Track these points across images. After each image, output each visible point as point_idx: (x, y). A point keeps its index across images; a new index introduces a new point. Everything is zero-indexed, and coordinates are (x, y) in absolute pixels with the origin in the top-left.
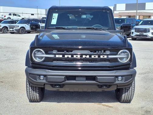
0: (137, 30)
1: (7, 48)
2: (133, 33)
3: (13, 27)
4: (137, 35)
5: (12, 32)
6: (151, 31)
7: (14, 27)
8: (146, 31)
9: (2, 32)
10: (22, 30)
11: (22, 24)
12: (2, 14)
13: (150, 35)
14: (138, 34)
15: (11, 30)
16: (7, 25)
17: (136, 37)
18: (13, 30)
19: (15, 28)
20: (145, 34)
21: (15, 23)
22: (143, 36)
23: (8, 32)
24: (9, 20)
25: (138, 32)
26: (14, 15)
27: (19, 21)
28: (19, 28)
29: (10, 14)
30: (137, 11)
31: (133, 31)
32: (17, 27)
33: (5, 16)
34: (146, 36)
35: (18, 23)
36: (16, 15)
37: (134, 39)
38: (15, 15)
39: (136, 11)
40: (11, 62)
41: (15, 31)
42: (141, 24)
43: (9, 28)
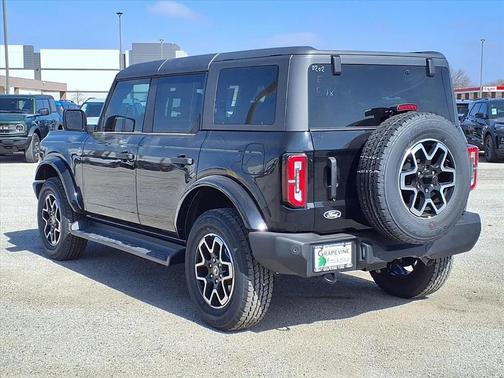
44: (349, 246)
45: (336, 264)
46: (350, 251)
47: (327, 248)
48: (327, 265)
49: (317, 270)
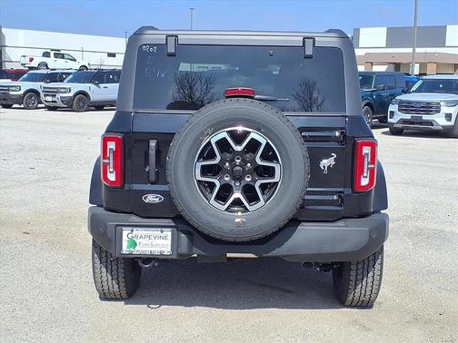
0: (405, 107)
1: (36, 149)
2: (392, 113)
3: (53, 93)
4: (405, 121)
5: (52, 105)
6: (445, 110)
7: (57, 91)
8: (430, 108)
9: (22, 106)
10: (80, 100)
11: (80, 82)
12: (23, 52)
13: (440, 121)
14: (408, 116)
15: (49, 99)
16: (37, 86)
17: (400, 126)
18: (54, 99)
19: (59, 96)
20: (425, 117)
21: (62, 81)
22: (420, 123)
23: (39, 105)
24: (44, 71)
25: (407, 111)
26: (57, 56)
27: (71, 76)
28: (71, 94)
29: (46, 55)
30: (414, 50)
31: (393, 108)
32: (65, 92)
33: (31, 60)
34: (430, 123)
35: (69, 81)
36: (62, 56)
37: (396, 132)
38: (59, 55)
39: (410, 50)
40: (50, 187)
41: (60, 104)
42: (419, 90)
43: (42, 95)
44: (168, 233)
45: (150, 249)
46: (170, 238)
47: (139, 232)
48: (137, 248)
49: (124, 252)
